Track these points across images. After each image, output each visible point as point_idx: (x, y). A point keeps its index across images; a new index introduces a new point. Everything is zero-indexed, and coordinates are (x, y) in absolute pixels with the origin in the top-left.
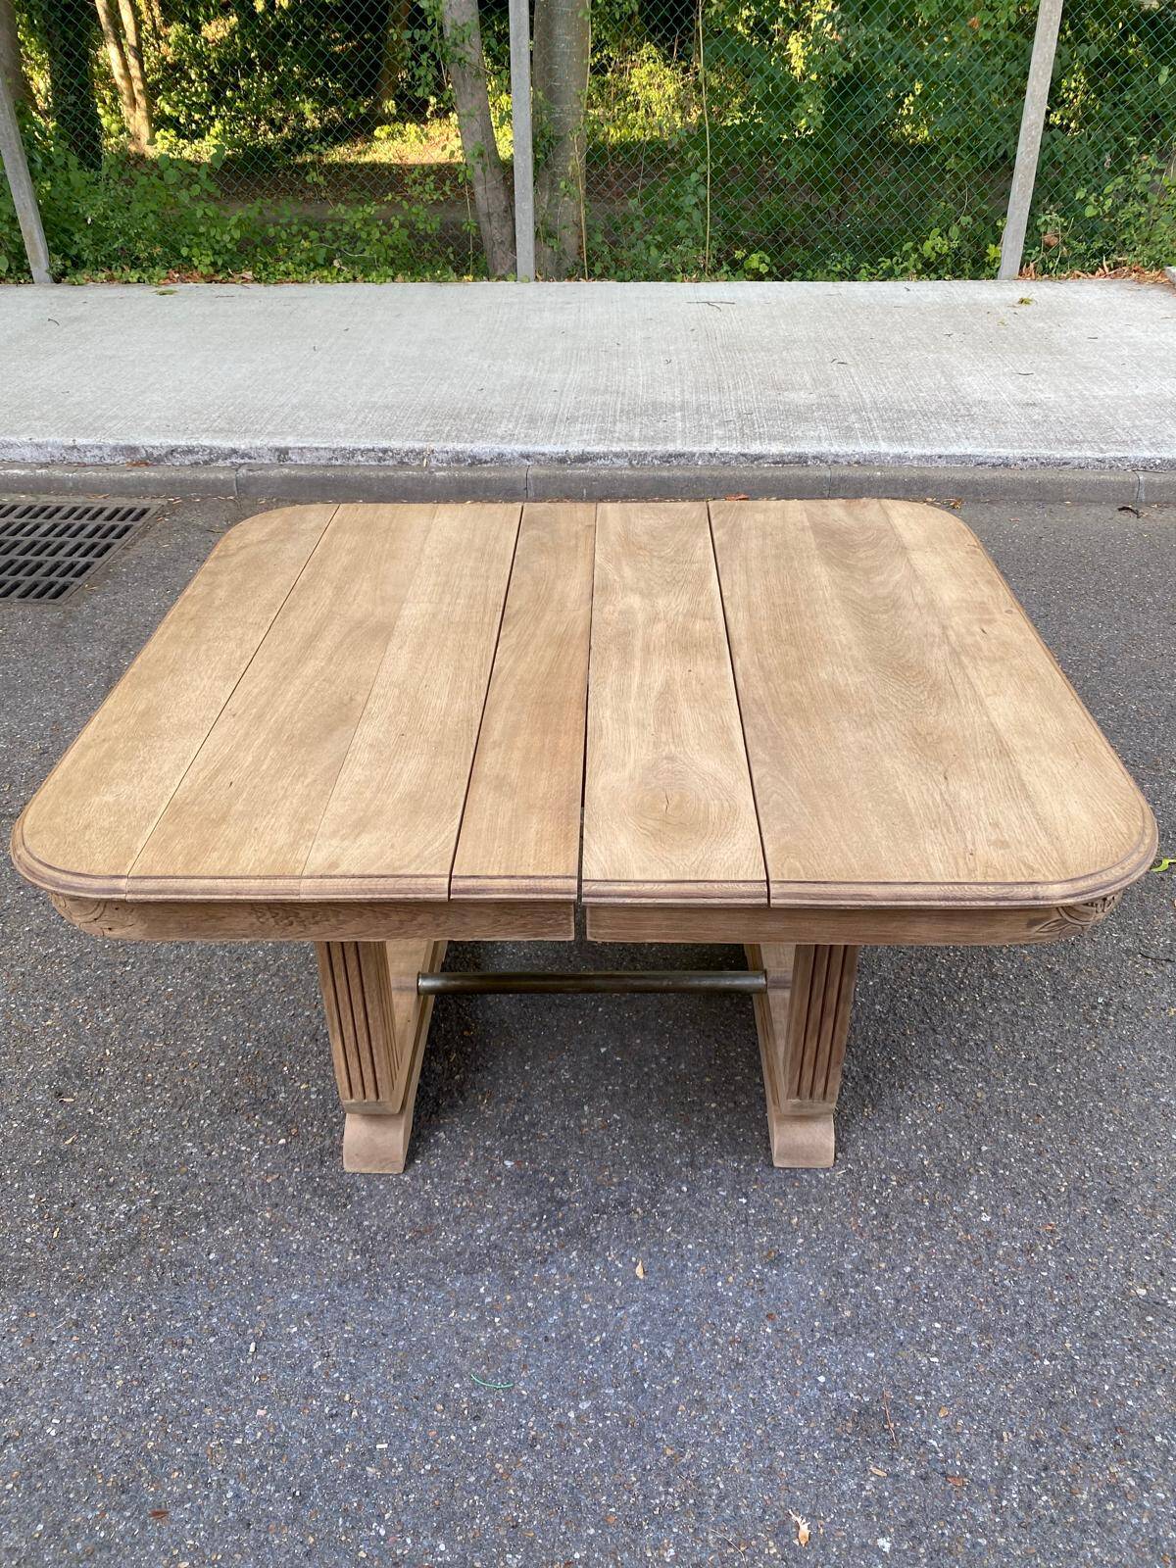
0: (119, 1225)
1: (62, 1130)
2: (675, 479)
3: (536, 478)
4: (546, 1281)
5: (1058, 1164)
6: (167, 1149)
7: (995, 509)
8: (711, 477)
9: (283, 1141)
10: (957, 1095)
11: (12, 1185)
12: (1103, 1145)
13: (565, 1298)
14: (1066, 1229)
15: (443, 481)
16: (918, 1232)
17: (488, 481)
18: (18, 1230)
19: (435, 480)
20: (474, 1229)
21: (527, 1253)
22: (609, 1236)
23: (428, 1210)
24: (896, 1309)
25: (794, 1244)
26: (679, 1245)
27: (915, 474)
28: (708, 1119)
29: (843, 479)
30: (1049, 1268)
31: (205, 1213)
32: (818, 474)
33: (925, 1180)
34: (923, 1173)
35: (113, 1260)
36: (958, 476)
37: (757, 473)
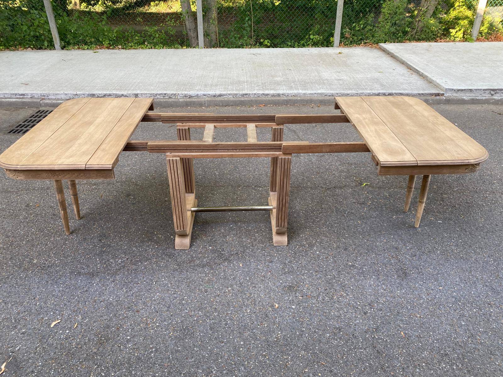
0: (120, 264)
1: (102, 247)
2: (246, 101)
3: (207, 101)
4: (220, 268)
5: (334, 243)
6: (128, 249)
7: (330, 107)
8: (255, 100)
9: (156, 246)
10: (312, 231)
11: (92, 258)
12: (345, 239)
13: (224, 271)
14: (335, 254)
15: (182, 102)
16: (303, 256)
17: (194, 101)
18: (96, 266)
19: (180, 102)
20: (203, 260)
21: (215, 264)
22: (234, 260)
23: (192, 257)
24: (297, 269)
25: (275, 259)
26: (250, 260)
27: (309, 98)
28: (256, 237)
29: (290, 100)
30: (331, 261)
31: (140, 260)
32: (283, 99)
33: (305, 247)
34: (304, 245)
35: (119, 270)
36: (320, 98)
37: (267, 99)
